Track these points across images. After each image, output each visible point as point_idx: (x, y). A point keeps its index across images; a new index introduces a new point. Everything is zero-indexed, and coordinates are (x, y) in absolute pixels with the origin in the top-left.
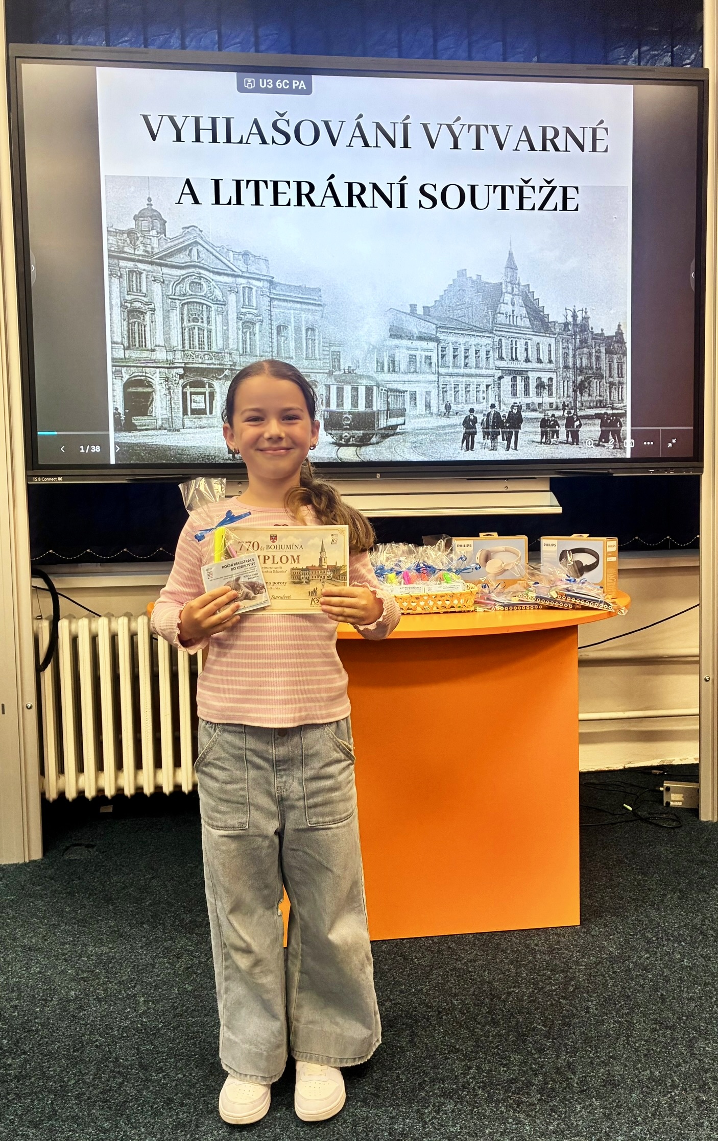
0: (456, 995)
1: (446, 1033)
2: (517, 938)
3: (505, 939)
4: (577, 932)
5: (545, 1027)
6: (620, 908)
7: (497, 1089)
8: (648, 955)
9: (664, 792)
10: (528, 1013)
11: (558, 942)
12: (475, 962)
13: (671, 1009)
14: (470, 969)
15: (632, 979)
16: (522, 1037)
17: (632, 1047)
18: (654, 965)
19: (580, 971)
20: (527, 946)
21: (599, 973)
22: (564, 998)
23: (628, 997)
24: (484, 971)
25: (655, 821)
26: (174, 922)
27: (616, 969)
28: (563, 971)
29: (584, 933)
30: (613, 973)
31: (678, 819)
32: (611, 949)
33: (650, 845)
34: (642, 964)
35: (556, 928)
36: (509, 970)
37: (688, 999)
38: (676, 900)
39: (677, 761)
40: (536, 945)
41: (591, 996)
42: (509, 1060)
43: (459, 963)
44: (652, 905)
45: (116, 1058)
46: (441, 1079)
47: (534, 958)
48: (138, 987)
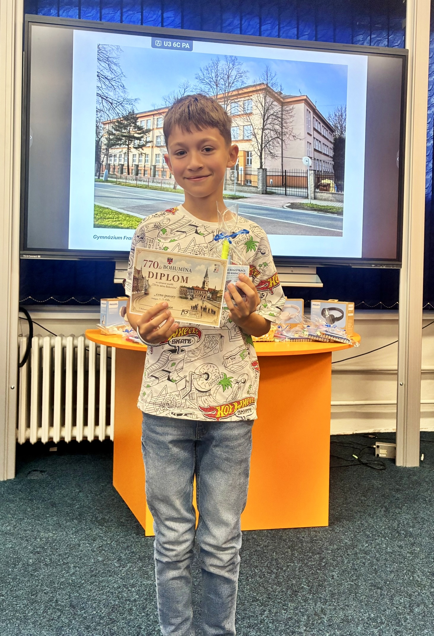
0: (257, 567)
1: (251, 589)
2: (292, 533)
3: (285, 533)
4: (327, 531)
5: (309, 587)
6: (351, 516)
7: (280, 624)
8: (367, 545)
9: (376, 448)
10: (299, 578)
11: (316, 536)
12: (268, 547)
13: (380, 577)
14: (265, 551)
15: (358, 559)
16: (295, 593)
17: (358, 599)
18: (371, 551)
19: (328, 553)
20: (298, 538)
21: (339, 555)
22: (319, 569)
23: (356, 569)
24: (273, 553)
25: (371, 465)
26: (92, 519)
27: (349, 553)
28: (318, 553)
29: (330, 530)
30: (348, 555)
31: (383, 465)
32: (346, 541)
33: (368, 479)
34: (364, 550)
35: (314, 527)
36: (287, 552)
37: (390, 572)
38: (382, 513)
39: (383, 430)
40: (303, 537)
41: (335, 569)
42: (288, 606)
43: (259, 547)
44: (369, 515)
45: (56, 600)
46: (248, 617)
47: (302, 545)
48: (70, 558)
